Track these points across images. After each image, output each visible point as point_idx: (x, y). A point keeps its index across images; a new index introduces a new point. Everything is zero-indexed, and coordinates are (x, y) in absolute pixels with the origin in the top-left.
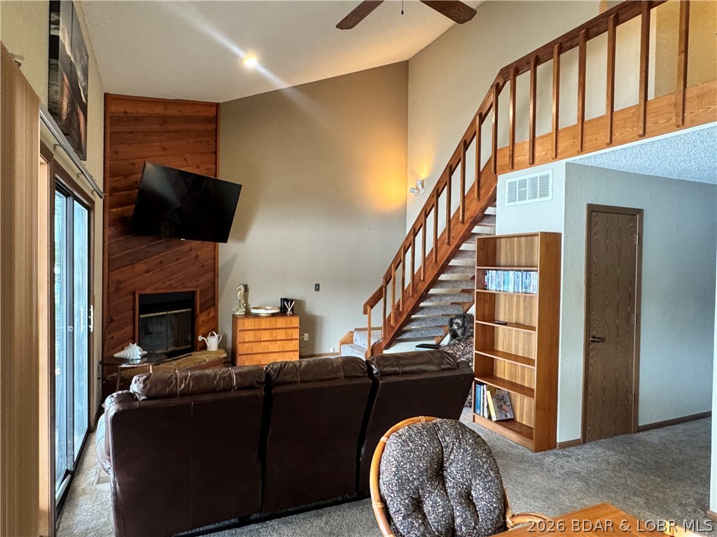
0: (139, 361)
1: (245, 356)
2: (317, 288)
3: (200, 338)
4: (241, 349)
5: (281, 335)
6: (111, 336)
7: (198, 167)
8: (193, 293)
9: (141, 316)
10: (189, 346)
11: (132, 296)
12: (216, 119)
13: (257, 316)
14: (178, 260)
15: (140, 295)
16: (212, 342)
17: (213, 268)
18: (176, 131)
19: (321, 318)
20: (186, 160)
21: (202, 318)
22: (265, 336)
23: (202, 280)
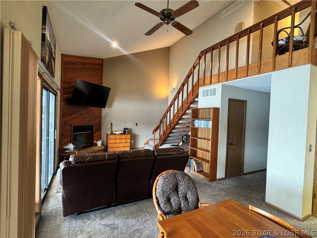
0: (72, 150)
1: (111, 148)
2: (137, 124)
3: (95, 142)
4: (109, 146)
5: (124, 141)
6: (63, 140)
7: (95, 81)
8: (93, 126)
9: (74, 134)
10: (91, 144)
11: (70, 127)
12: (102, 64)
13: (115, 134)
14: (88, 114)
15: (73, 126)
16: (99, 143)
17: (100, 117)
18: (88, 68)
19: (138, 135)
20: (91, 78)
21: (96, 134)
22: (118, 141)
23: (96, 121)
